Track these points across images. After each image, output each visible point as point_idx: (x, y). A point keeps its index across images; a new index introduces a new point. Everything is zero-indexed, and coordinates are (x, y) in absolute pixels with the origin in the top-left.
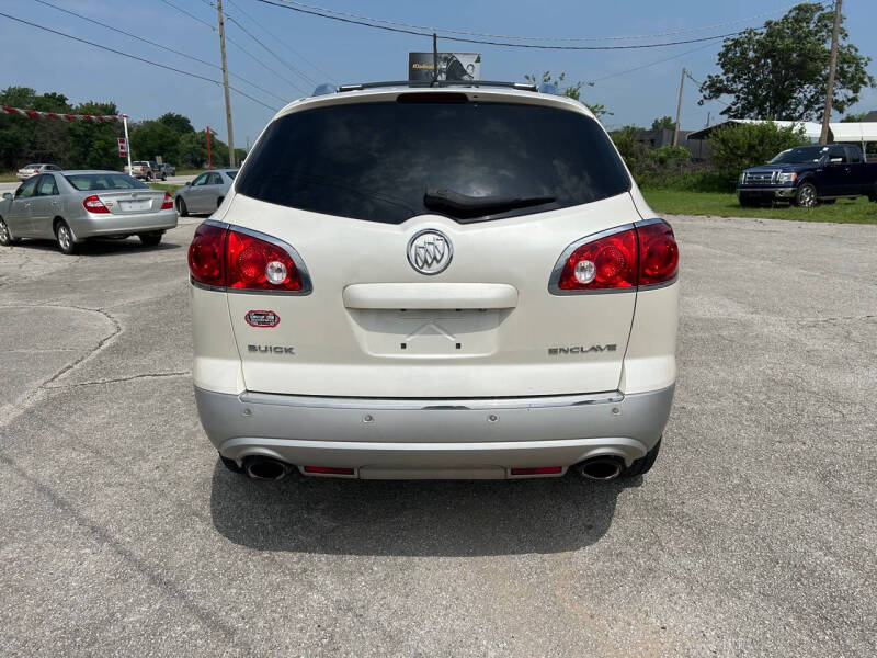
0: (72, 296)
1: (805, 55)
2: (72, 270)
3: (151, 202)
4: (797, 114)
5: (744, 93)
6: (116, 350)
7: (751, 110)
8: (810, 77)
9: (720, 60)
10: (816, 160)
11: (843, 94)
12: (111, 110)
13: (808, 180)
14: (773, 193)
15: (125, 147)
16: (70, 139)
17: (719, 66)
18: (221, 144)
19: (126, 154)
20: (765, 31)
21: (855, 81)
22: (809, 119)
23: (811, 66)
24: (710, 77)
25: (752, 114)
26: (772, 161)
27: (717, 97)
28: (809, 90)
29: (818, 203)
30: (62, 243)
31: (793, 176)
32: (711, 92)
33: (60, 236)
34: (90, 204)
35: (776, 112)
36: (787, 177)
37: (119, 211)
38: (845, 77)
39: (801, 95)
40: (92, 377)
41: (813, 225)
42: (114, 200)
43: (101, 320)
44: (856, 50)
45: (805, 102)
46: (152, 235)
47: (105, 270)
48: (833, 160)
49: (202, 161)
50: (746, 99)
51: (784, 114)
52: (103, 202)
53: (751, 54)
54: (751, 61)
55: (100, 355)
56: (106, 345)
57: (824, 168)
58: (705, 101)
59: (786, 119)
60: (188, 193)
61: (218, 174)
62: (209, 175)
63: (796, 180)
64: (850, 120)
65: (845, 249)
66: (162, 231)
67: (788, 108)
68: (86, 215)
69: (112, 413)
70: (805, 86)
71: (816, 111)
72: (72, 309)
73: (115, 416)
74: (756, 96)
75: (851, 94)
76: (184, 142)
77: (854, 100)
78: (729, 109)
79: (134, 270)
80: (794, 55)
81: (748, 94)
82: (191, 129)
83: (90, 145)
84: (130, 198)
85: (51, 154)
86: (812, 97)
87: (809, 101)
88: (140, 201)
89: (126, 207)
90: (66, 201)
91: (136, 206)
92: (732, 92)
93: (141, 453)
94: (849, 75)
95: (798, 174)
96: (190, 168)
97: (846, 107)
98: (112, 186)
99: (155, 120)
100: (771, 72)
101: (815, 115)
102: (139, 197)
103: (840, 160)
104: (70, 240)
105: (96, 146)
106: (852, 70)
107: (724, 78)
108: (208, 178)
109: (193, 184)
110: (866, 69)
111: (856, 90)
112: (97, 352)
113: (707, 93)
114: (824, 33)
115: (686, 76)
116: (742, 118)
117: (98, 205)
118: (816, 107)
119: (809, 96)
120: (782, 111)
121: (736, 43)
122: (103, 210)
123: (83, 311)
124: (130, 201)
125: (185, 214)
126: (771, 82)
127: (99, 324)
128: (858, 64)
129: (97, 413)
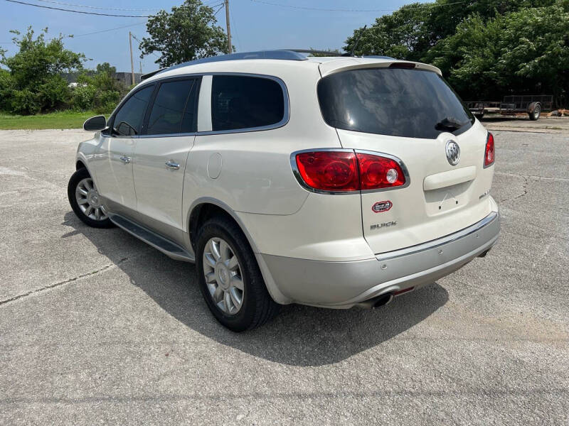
1: (198, 30)
5: (167, 51)
7: (173, 61)
9: (148, 29)
17: (148, 33)
20: (173, 13)
21: (225, 48)
23: (203, 37)
24: (144, 39)
27: (151, 53)
28: (202, 51)
32: (146, 50)
38: (220, 45)
39: (199, 54)
50: (169, 54)
53: (167, 27)
54: (167, 31)
58: (144, 56)
70: (200, 49)
74: (174, 54)
78: (160, 60)
81: (170, 51)
92: (159, 50)
94: (222, 44)
106: (223, 41)
107: (153, 40)
113: (144, 50)
115: (132, 38)
119: (203, 55)
121: (157, 19)
128: (225, 39)
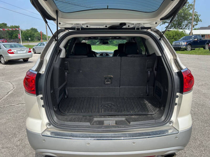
0: (2, 77)
1: (185, 14)
2: (4, 69)
3: (25, 51)
4: (183, 28)
6: (12, 95)
7: (172, 27)
8: (186, 19)
10: (191, 39)
11: (194, 23)
12: (18, 27)
13: (189, 44)
14: (181, 47)
15: (20, 36)
16: (7, 34)
18: (45, 35)
19: (20, 38)
21: (197, 20)
22: (186, 29)
23: (187, 16)
25: (173, 28)
26: (180, 39)
27: (164, 24)
28: (186, 22)
29: (192, 49)
30: (2, 62)
31: (185, 43)
33: (2, 60)
34: (9, 52)
35: (178, 27)
36: (184, 43)
37: (17, 53)
39: (184, 23)
40: (4, 105)
41: (192, 55)
42: (15, 50)
43: (9, 85)
44: (197, 13)
45: (185, 25)
46: (26, 59)
47: (13, 69)
48: (195, 39)
49: (40, 39)
50: (171, 24)
51: (180, 28)
52: (13, 51)
55: (7, 97)
56: (10, 93)
57: (193, 41)
58: (161, 25)
59: (181, 29)
60: (36, 48)
61: (43, 43)
62: (41, 43)
63: (186, 44)
64: (195, 29)
65: (202, 62)
66: (28, 58)
67: (181, 27)
68: (8, 54)
69: (8, 118)
70: (185, 21)
71: (188, 27)
72: (2, 81)
73: (9, 119)
74: (173, 23)
75: (196, 23)
76: (36, 34)
77: (197, 24)
79: (21, 69)
80: (182, 14)
82: (37, 31)
83: (12, 35)
84: (20, 50)
85: (3, 37)
86: (187, 24)
87: (186, 25)
88: (22, 51)
89: (19, 52)
90: (3, 51)
91: (21, 52)
92: (168, 22)
93: (15, 134)
94: (195, 19)
95: (187, 43)
96: (37, 41)
97: (195, 26)
98: (15, 46)
99: (29, 29)
100: (177, 18)
101: (188, 28)
102: (22, 50)
103: (197, 39)
104: (4, 61)
105: (14, 36)
106: (196, 17)
108: (41, 44)
109: (37, 46)
110: (199, 17)
111: (197, 22)
112: (6, 96)
113: (162, 23)
114: (189, 9)
116: (170, 29)
117: (11, 52)
118: (188, 26)
119: (186, 24)
120: (180, 27)
122: (13, 53)
123: (5, 82)
124: (20, 51)
125: (35, 53)
126: (177, 20)
127: (9, 86)
128: (197, 16)
129: (3, 118)
